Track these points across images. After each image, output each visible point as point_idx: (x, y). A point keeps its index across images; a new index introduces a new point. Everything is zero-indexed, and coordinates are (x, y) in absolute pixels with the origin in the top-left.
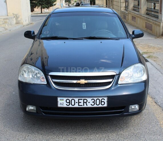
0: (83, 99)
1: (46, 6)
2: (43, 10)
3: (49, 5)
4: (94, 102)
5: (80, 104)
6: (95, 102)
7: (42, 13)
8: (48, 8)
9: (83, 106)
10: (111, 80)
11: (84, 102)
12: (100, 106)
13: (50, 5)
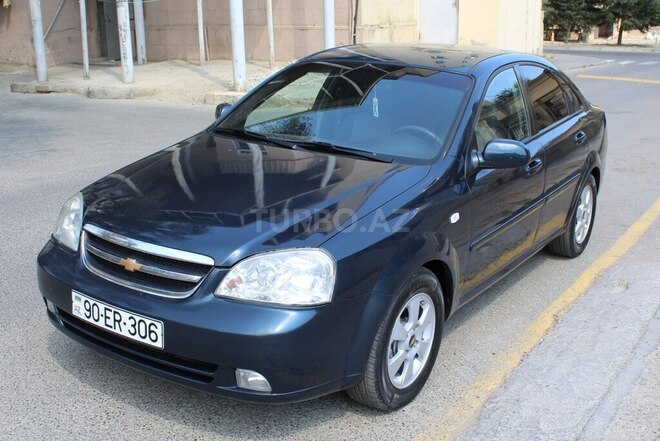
0: (113, 309)
1: (637, 22)
2: (624, 33)
3: (649, 19)
4: (134, 326)
5: (108, 321)
6: (137, 327)
7: (619, 43)
8: (642, 28)
9: (112, 330)
10: (196, 278)
11: (115, 320)
12: (147, 341)
13: (652, 19)
